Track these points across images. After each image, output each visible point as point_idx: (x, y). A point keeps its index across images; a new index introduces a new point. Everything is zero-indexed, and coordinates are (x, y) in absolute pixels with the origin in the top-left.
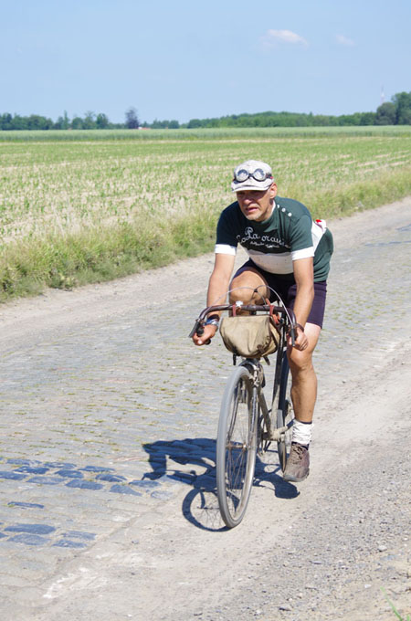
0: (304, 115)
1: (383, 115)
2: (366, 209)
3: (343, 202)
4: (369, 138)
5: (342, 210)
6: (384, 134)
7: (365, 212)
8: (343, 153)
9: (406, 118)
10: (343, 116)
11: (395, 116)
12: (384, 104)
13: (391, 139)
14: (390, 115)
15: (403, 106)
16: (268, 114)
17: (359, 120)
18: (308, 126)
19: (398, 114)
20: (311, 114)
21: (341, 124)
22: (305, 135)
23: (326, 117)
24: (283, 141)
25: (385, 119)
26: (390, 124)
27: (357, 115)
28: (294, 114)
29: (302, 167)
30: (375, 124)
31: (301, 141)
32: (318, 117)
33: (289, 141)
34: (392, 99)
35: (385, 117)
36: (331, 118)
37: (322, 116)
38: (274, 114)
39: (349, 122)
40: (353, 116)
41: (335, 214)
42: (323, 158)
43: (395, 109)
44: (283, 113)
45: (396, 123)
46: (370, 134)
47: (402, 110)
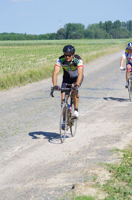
0: (22, 34)
1: (60, 34)
2: (33, 82)
3: (21, 78)
4: (49, 46)
5: (21, 83)
6: (57, 44)
7: (32, 83)
8: (32, 54)
9: (71, 35)
10: (41, 35)
11: (66, 35)
12: (61, 29)
13: (60, 46)
14: (64, 34)
15: (70, 30)
16: (5, 34)
17: (49, 37)
18: (24, 40)
19: (67, 34)
20: (25, 34)
21: (40, 39)
22: (19, 45)
23: (32, 35)
24: (8, 47)
25: (61, 36)
26: (64, 39)
27: (48, 34)
28: (17, 34)
29: (10, 60)
30: (57, 39)
31: (16, 47)
32: (29, 35)
33: (11, 47)
34: (64, 27)
35: (61, 35)
36: (35, 36)
37: (30, 35)
38: (7, 34)
39: (44, 38)
40: (46, 35)
41: (17, 84)
42: (22, 56)
43: (66, 31)
44: (12, 33)
45: (66, 38)
46: (50, 44)
47: (69, 32)
